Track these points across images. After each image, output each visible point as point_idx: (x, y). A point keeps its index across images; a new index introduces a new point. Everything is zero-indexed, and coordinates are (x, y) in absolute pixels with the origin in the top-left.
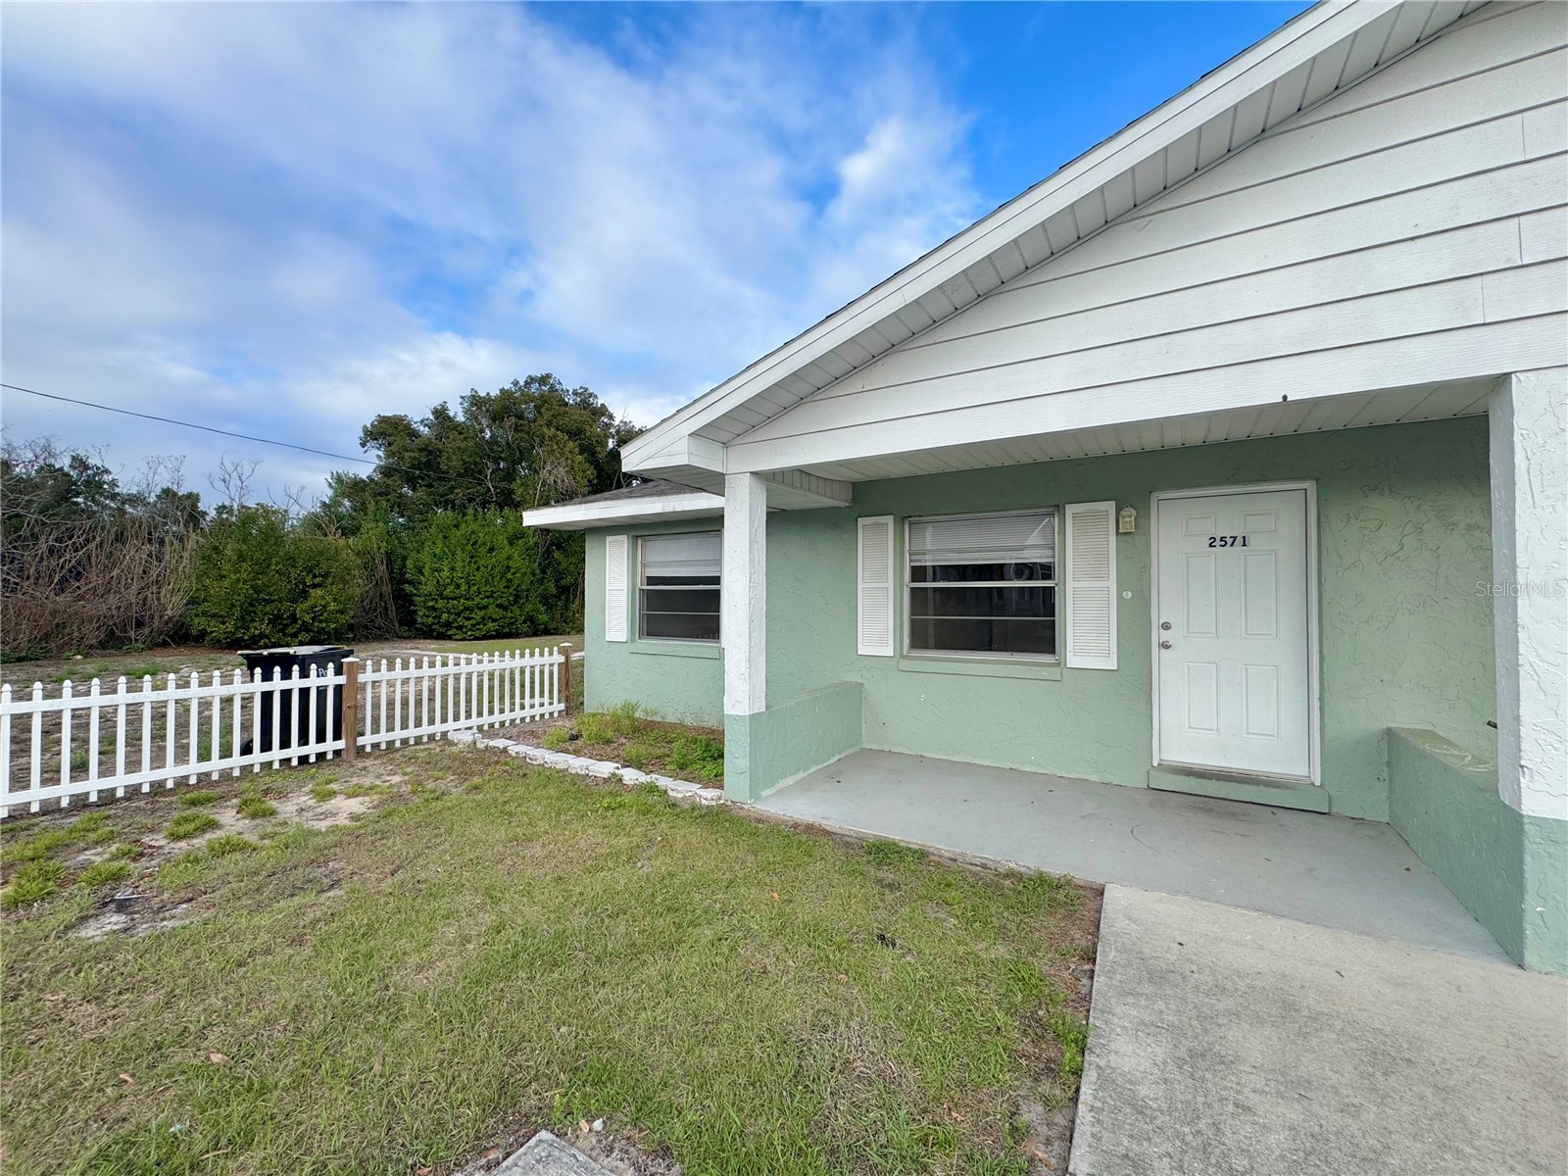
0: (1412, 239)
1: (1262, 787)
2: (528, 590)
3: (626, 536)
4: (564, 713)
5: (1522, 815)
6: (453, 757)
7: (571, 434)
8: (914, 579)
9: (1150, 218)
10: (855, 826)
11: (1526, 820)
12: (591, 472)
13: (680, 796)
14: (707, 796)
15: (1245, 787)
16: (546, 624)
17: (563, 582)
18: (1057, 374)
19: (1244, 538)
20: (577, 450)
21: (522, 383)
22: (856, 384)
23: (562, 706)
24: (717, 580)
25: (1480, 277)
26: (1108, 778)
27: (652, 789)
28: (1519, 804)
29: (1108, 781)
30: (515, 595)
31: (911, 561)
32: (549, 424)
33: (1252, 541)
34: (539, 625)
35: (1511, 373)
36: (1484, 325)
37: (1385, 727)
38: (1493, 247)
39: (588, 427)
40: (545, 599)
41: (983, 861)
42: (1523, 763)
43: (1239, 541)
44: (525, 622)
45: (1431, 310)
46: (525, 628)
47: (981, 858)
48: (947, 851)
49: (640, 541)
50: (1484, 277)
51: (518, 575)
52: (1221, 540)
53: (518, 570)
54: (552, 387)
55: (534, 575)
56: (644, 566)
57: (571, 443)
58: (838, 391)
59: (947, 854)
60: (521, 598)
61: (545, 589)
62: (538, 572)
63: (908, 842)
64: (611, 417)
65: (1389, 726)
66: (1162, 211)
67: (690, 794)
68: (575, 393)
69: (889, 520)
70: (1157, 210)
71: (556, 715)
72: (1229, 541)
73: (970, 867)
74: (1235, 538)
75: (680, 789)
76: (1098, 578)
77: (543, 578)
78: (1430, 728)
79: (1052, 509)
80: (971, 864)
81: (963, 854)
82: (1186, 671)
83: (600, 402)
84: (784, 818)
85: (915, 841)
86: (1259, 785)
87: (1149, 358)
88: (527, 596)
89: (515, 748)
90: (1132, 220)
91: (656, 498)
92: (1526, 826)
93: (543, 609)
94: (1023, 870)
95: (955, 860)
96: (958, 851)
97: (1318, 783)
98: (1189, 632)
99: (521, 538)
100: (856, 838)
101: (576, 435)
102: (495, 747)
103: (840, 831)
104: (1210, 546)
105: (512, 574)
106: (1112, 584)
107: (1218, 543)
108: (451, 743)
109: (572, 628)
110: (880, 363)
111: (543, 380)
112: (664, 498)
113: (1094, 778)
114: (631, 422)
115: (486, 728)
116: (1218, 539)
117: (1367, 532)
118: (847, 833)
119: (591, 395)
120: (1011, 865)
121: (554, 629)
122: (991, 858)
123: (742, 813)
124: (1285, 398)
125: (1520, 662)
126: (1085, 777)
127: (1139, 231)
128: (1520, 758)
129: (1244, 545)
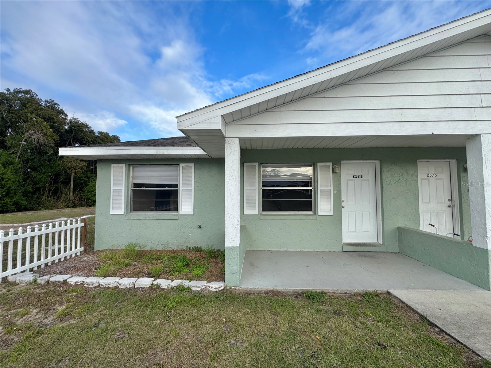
0: (460, 94)
1: (371, 247)
2: (15, 190)
3: (124, 165)
4: (83, 252)
5: (488, 250)
6: (21, 294)
7: (45, 119)
8: (263, 186)
9: (395, 71)
10: (291, 287)
11: (489, 251)
12: (56, 137)
13: (199, 289)
14: (216, 286)
15: (368, 247)
16: (26, 206)
17: (37, 186)
18: (368, 116)
19: (361, 175)
20: (49, 126)
21: (12, 91)
22: (292, 107)
23: (82, 249)
24: (176, 186)
25: (474, 108)
26: (331, 250)
27: (180, 289)
28: (487, 247)
29: (331, 251)
30: (7, 192)
31: (263, 179)
32: (32, 113)
33: (363, 176)
34: (21, 206)
35: (481, 134)
36: (476, 120)
37: (397, 227)
38: (476, 101)
39: (55, 117)
40: (25, 194)
41: (346, 291)
42: (488, 236)
43: (360, 176)
44: (13, 205)
45: (464, 114)
46: (13, 208)
47: (345, 290)
48: (332, 290)
49: (131, 167)
50: (475, 108)
51: (9, 182)
52: (356, 176)
53: (9, 180)
54: (32, 96)
55: (20, 182)
56: (133, 179)
57: (46, 123)
58: (283, 109)
59: (332, 291)
60: (11, 193)
61: (25, 189)
62: (21, 181)
63: (316, 290)
64: (66, 115)
65: (399, 226)
66: (399, 70)
67: (204, 287)
68: (46, 101)
69: (257, 164)
70: (397, 69)
71: (78, 254)
72: (358, 176)
73: (340, 294)
74: (359, 175)
75: (198, 285)
76: (327, 186)
77: (24, 184)
78: (406, 226)
79: (311, 164)
80: (341, 293)
81: (338, 290)
82: (348, 214)
83: (61, 108)
84: (258, 290)
85: (318, 289)
86: (371, 246)
87: (396, 115)
88: (15, 193)
89: (74, 280)
90: (390, 70)
91: (153, 147)
92: (489, 253)
93: (24, 199)
94: (360, 291)
95: (335, 293)
96: (336, 289)
97: (382, 244)
98: (348, 203)
99: (11, 164)
100: (293, 292)
101: (48, 120)
102: (56, 281)
103: (286, 291)
104: (353, 177)
105: (5, 182)
106: (332, 188)
107: (355, 177)
108: (14, 284)
109: (42, 207)
110: (302, 101)
111: (27, 92)
112: (157, 147)
113: (326, 250)
114: (78, 119)
115: (35, 269)
116: (355, 176)
117: (392, 175)
118: (289, 291)
119: (56, 104)
120: (356, 291)
121: (30, 208)
122: (348, 289)
123: (237, 292)
124: (433, 133)
125: (486, 209)
126: (324, 250)
127: (392, 74)
128: (486, 234)
129: (361, 178)
